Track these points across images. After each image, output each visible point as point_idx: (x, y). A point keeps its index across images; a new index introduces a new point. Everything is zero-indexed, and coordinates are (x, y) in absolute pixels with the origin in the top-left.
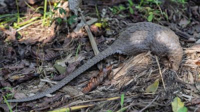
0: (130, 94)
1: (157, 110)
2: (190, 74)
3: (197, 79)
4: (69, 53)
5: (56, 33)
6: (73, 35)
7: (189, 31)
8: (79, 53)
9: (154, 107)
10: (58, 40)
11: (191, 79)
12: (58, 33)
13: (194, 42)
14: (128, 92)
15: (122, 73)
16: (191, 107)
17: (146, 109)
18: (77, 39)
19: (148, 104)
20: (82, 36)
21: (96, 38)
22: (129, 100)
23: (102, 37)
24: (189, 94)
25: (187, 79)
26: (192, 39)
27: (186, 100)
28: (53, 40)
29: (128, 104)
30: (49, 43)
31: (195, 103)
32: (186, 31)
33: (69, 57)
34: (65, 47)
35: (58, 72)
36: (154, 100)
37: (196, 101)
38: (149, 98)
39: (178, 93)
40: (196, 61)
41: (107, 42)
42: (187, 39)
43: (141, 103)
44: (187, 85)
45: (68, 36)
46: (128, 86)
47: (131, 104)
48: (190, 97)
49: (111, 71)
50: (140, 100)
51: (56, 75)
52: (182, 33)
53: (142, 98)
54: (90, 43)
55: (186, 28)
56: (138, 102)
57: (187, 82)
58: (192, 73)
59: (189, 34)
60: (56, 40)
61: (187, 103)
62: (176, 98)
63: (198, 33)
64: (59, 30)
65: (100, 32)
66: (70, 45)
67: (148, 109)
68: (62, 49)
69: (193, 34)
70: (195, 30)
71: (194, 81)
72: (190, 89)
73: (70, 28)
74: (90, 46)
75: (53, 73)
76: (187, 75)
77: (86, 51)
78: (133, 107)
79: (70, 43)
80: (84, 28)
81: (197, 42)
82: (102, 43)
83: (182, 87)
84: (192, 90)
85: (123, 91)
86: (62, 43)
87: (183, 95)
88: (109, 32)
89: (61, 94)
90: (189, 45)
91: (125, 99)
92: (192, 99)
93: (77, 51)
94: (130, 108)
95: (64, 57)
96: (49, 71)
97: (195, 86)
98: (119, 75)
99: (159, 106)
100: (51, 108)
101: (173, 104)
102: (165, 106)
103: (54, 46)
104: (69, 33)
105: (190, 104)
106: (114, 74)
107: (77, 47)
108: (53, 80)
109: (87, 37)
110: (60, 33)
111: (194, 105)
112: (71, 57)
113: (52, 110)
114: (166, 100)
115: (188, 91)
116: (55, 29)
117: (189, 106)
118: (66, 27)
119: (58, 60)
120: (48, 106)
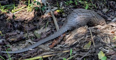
0: (75, 49)
1: (90, 58)
2: (108, 38)
3: (112, 41)
4: (42, 27)
5: (35, 15)
6: (44, 17)
7: (108, 15)
8: (47, 26)
9: (88, 56)
10: (36, 19)
11: (109, 41)
12: (36, 15)
13: (110, 21)
14: (74, 48)
15: (71, 37)
16: (109, 57)
17: (84, 57)
18: (47, 18)
19: (85, 54)
20: (49, 17)
21: (56, 18)
22: (75, 52)
23: (60, 18)
24: (107, 49)
25: (107, 41)
26: (109, 19)
27: (106, 52)
28: (33, 19)
29: (74, 54)
30: (31, 20)
31: (111, 54)
32: (106, 15)
33: (42, 29)
34: (40, 23)
35: (36, 36)
36: (88, 52)
37: (111, 53)
38: (86, 51)
39: (102, 49)
40: (112, 31)
41: (63, 20)
42: (107, 19)
43: (81, 54)
44: (106, 44)
45: (42, 17)
46: (74, 44)
47: (76, 55)
48: (108, 51)
49: (65, 36)
50: (81, 52)
51: (35, 38)
52: (104, 16)
53: (82, 51)
54: (53, 21)
55: (106, 13)
56: (80, 53)
57: (107, 43)
58: (109, 38)
59: (108, 16)
60: (35, 19)
61: (106, 54)
62: (100, 51)
63: (113, 16)
64: (37, 14)
65: (59, 15)
66: (42, 22)
67: (85, 57)
68: (38, 24)
69: (110, 17)
70: (111, 14)
71: (111, 42)
72: (108, 47)
73: (42, 13)
74: (53, 22)
75: (33, 37)
76: (107, 39)
77: (51, 25)
78: (77, 56)
79: (42, 21)
80: (50, 13)
81: (112, 21)
82: (60, 21)
83: (104, 45)
84: (109, 47)
85: (71, 47)
86: (38, 21)
87: (105, 50)
88: (64, 15)
89: (37, 49)
90: (108, 22)
91: (72, 52)
92: (109, 52)
93: (47, 25)
94: (75, 57)
95: (39, 28)
96: (31, 36)
97: (111, 45)
98: (69, 39)
99: (91, 56)
100: (32, 56)
101: (99, 54)
102: (94, 56)
103: (34, 23)
104: (42, 15)
105: (108, 55)
106: (67, 38)
107: (46, 23)
108: (33, 41)
109: (52, 18)
110: (37, 15)
111: (110, 55)
112: (43, 28)
113: (32, 58)
114: (95, 52)
115: (107, 48)
116: (35, 13)
117: (108, 56)
118: (41, 12)
119: (36, 30)
120: (30, 55)
